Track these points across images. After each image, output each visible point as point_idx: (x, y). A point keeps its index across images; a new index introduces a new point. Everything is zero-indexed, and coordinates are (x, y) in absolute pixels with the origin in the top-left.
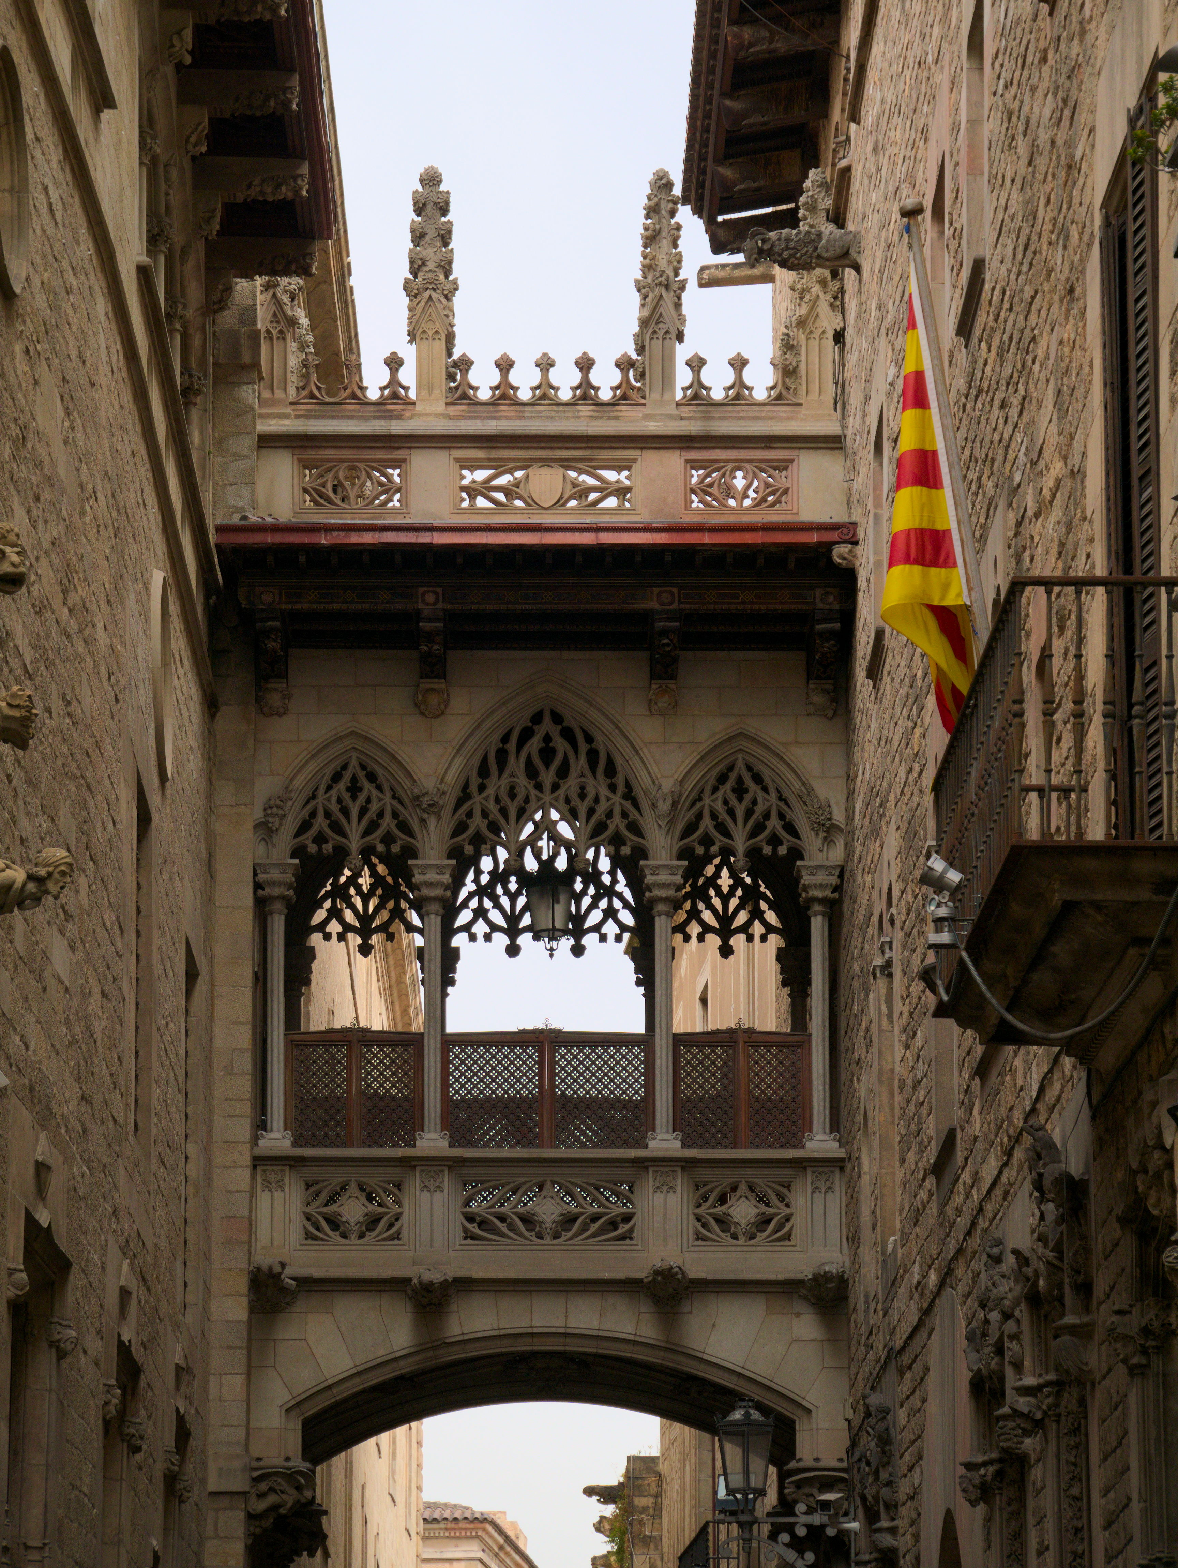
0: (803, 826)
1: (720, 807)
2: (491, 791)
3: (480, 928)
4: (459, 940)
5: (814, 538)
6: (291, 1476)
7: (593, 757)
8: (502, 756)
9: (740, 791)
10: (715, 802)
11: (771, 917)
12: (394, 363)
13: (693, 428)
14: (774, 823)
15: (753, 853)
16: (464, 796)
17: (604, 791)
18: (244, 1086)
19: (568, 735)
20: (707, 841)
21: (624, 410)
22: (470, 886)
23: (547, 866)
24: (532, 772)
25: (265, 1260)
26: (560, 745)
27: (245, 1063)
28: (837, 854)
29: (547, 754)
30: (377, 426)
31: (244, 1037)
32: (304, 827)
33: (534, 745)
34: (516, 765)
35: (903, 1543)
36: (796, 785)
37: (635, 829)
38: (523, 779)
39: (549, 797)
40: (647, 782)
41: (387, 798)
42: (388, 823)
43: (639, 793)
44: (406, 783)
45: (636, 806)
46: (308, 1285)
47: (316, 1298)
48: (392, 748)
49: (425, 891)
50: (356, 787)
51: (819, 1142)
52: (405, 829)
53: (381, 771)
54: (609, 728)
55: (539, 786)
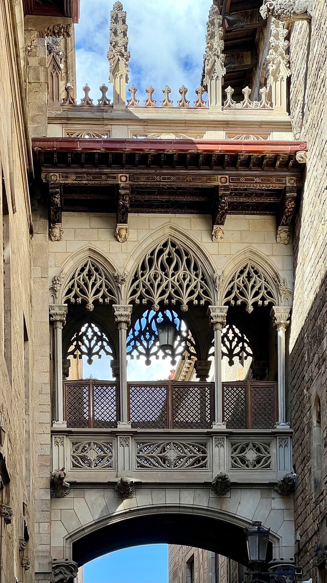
0: (274, 292)
1: (241, 284)
2: (146, 276)
6: (68, 567)
7: (188, 262)
8: (151, 261)
9: (249, 277)
10: (239, 282)
12: (104, 89)
13: (229, 118)
14: (263, 292)
16: (136, 278)
17: (193, 277)
18: (47, 399)
19: (178, 252)
20: (235, 299)
21: (200, 111)
24: (163, 268)
25: (56, 474)
26: (175, 257)
27: (47, 389)
28: (288, 304)
29: (170, 261)
30: (98, 115)
31: (46, 378)
32: (70, 291)
34: (157, 265)
36: (272, 274)
37: (205, 293)
38: (160, 272)
39: (170, 279)
40: (210, 272)
41: (103, 279)
42: (104, 289)
43: (207, 277)
44: (111, 272)
45: (206, 282)
46: (74, 485)
47: (77, 492)
48: (105, 255)
49: (119, 319)
50: (90, 275)
51: (282, 426)
52: (110, 291)
53: (100, 267)
54: (195, 248)
55: (166, 275)
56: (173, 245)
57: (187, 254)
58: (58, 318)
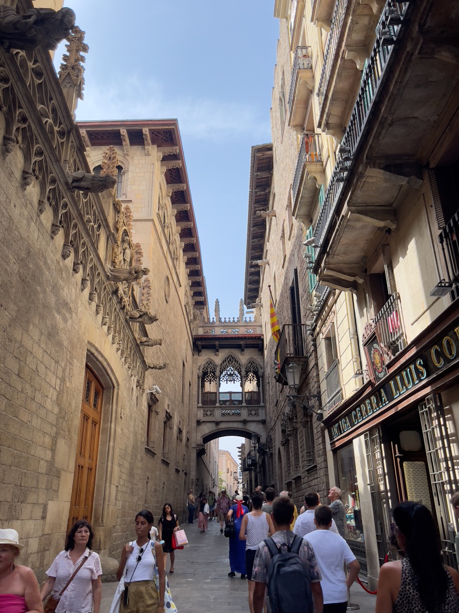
0: (259, 368)
3: (223, 380)
4: (221, 382)
5: (259, 336)
6: (202, 445)
7: (235, 361)
8: (225, 360)
9: (252, 364)
10: (249, 365)
11: (255, 379)
12: (213, 318)
13: (246, 325)
14: (255, 367)
15: (253, 371)
16: (221, 365)
17: (237, 365)
18: (196, 398)
19: (232, 358)
20: (248, 370)
21: (238, 323)
22: (222, 376)
23: (230, 373)
24: (229, 362)
25: (198, 419)
26: (232, 359)
27: (196, 396)
28: (262, 371)
30: (212, 325)
31: (196, 393)
32: (203, 369)
33: (229, 359)
34: (227, 361)
35: (273, 452)
36: (258, 363)
42: (213, 368)
44: (214, 364)
45: (240, 366)
46: (203, 422)
47: (204, 424)
49: (217, 376)
50: (209, 364)
51: (262, 404)
52: (215, 369)
53: (212, 362)
54: (237, 357)
55: (229, 364)
56: (231, 356)
58: (200, 376)
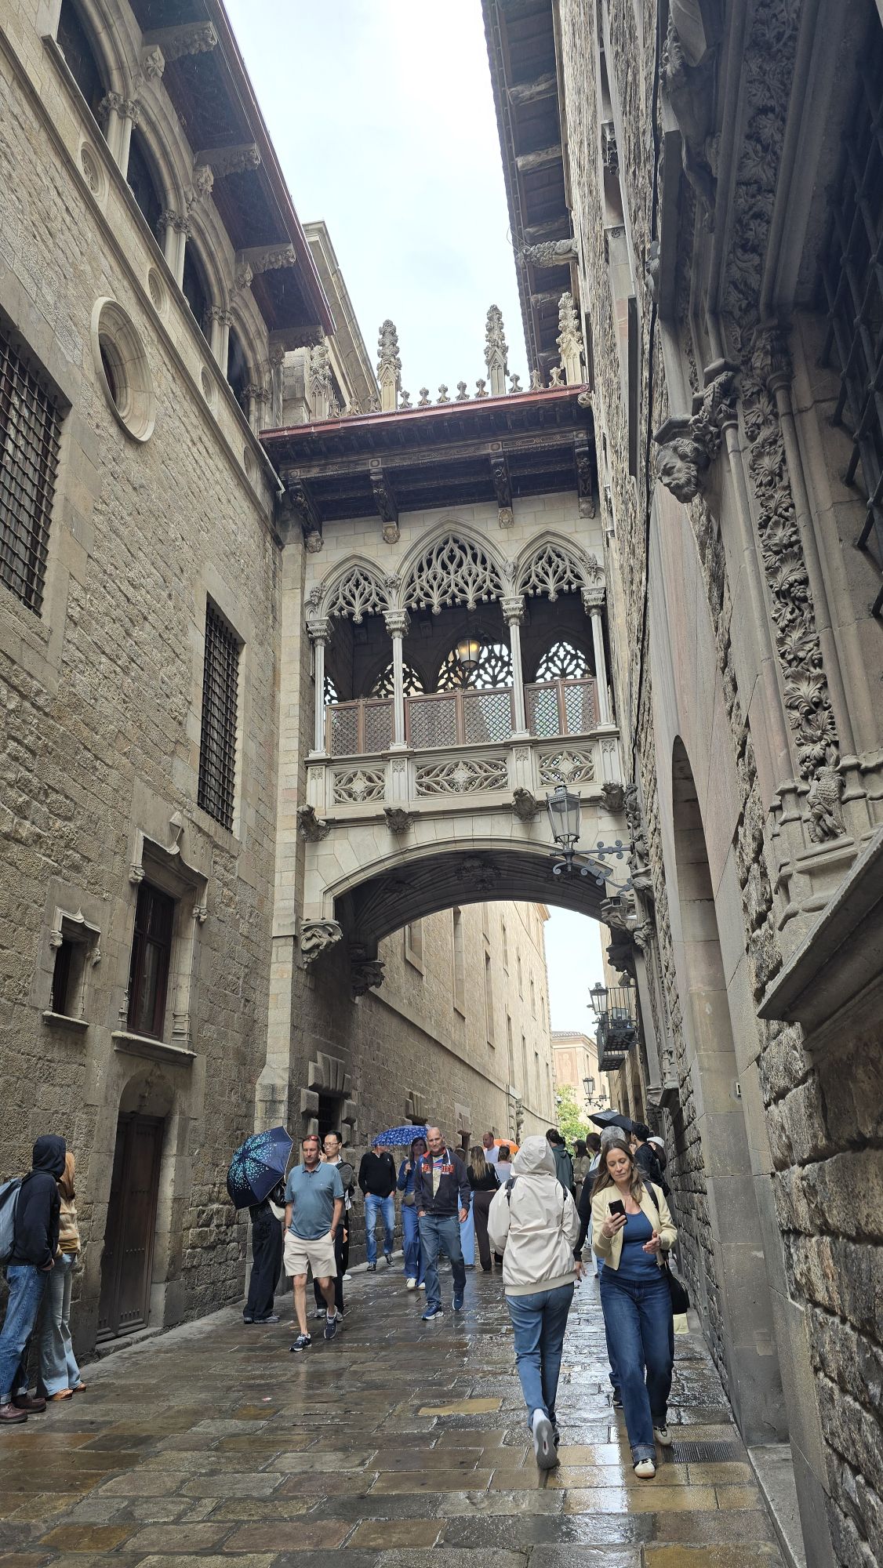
1: (540, 570)
2: (424, 577)
5: (569, 394)
6: (325, 929)
7: (474, 557)
10: (537, 569)
17: (480, 569)
20: (534, 587)
29: (452, 558)
31: (295, 698)
36: (578, 553)
37: (497, 586)
38: (440, 570)
39: (452, 576)
40: (501, 561)
41: (373, 586)
43: (498, 569)
44: (381, 576)
45: (497, 575)
47: (340, 832)
48: (372, 559)
49: (393, 626)
51: (604, 726)
52: (382, 600)
53: (369, 574)
54: (481, 539)
55: (449, 573)
56: (456, 541)
57: (472, 548)
58: (318, 634)
